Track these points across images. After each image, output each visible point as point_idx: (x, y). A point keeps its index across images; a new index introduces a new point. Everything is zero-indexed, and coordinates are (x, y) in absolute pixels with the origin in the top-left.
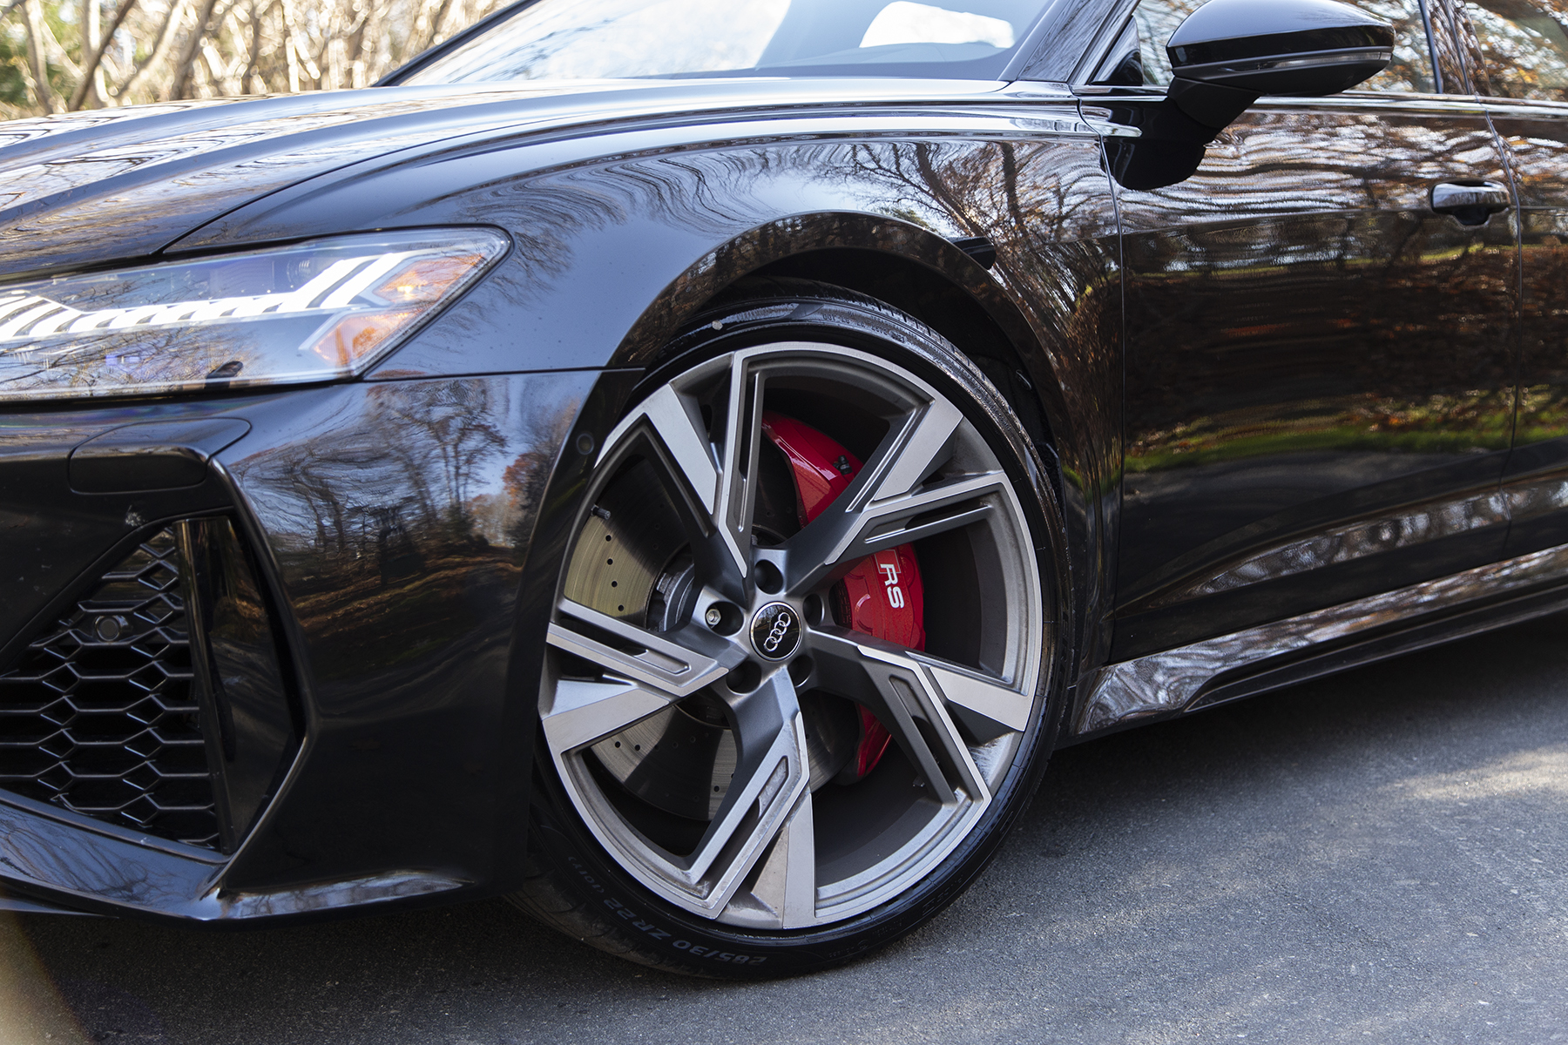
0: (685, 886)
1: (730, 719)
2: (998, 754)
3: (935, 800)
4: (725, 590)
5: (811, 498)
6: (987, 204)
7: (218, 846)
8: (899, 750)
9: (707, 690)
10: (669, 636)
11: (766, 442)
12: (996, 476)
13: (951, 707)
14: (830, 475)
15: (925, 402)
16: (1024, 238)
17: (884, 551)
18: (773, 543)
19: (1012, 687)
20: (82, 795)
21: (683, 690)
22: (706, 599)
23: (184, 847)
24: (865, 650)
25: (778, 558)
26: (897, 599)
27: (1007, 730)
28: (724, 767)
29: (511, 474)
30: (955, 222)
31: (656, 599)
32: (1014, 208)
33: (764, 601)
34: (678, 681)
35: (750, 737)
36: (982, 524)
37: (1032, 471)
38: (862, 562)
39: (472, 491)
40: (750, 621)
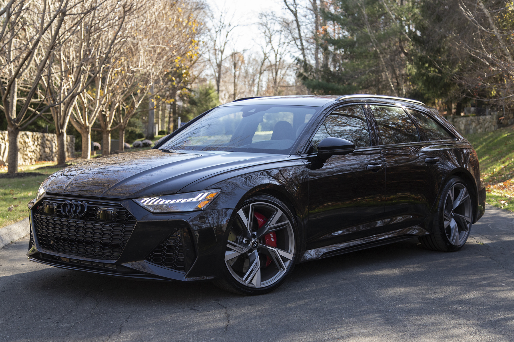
0: (242, 281)
1: (248, 257)
2: (288, 263)
3: (278, 270)
4: (247, 238)
5: (260, 224)
6: (282, 179)
7: (185, 271)
8: (273, 262)
9: (245, 253)
10: (239, 244)
11: (254, 216)
12: (288, 221)
13: (280, 256)
14: (263, 221)
15: (277, 210)
16: (288, 183)
17: (271, 232)
18: (255, 231)
19: (290, 253)
20: (166, 265)
21: (243, 252)
22: (245, 240)
23: (180, 272)
24: (268, 247)
25: (255, 233)
26: (273, 240)
27: (289, 260)
28: (246, 265)
29: (227, 221)
30: (278, 182)
31: (237, 239)
32: (285, 179)
33: (253, 240)
34: (242, 251)
35: (251, 260)
36: (286, 228)
37: (293, 220)
38: (268, 234)
39: (223, 223)
40: (251, 243)
